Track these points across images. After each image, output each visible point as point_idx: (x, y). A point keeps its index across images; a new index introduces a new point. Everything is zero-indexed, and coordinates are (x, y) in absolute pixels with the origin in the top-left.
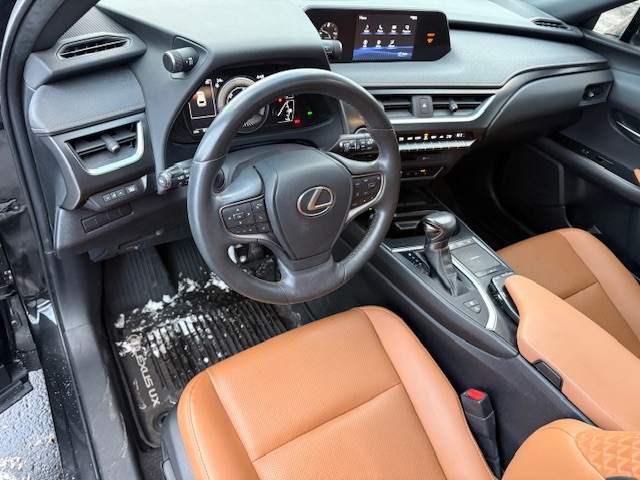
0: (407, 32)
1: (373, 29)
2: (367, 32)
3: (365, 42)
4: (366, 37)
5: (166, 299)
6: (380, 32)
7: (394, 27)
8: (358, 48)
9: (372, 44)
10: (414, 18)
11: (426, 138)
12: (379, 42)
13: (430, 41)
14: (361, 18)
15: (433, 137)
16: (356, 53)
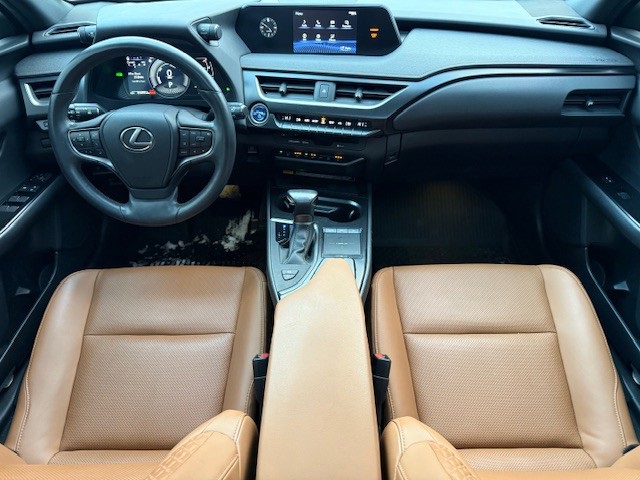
0: (347, 26)
1: (311, 24)
2: (304, 26)
3: (305, 36)
4: (305, 31)
5: (181, 243)
6: (318, 26)
7: (333, 22)
8: (298, 41)
9: (311, 37)
10: (353, 13)
11: (323, 122)
12: (318, 36)
13: (374, 36)
14: (297, 13)
15: (331, 122)
16: (297, 45)
